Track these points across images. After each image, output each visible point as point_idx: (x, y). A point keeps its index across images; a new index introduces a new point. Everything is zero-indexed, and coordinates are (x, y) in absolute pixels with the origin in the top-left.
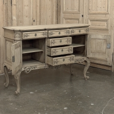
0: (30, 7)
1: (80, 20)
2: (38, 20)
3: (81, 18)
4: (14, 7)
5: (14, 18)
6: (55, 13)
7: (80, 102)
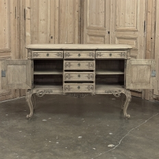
0: (47, 22)
1: (106, 37)
2: (57, 36)
3: (107, 35)
4: (28, 22)
5: (28, 34)
6: (77, 29)
7: (98, 131)
